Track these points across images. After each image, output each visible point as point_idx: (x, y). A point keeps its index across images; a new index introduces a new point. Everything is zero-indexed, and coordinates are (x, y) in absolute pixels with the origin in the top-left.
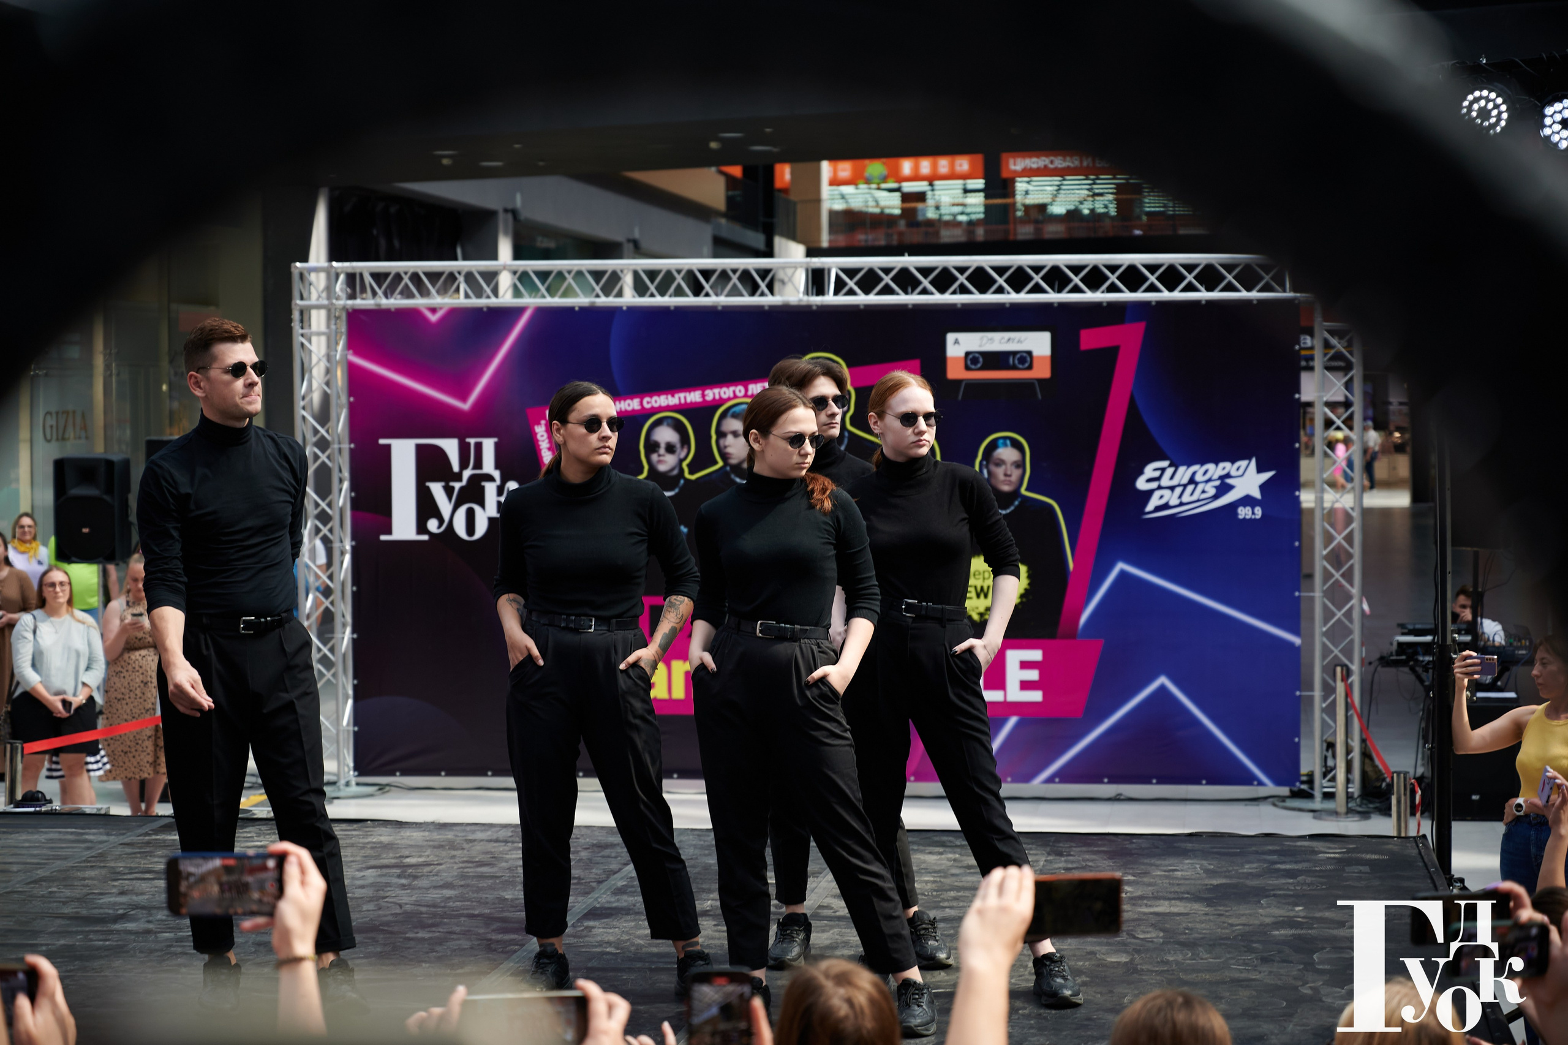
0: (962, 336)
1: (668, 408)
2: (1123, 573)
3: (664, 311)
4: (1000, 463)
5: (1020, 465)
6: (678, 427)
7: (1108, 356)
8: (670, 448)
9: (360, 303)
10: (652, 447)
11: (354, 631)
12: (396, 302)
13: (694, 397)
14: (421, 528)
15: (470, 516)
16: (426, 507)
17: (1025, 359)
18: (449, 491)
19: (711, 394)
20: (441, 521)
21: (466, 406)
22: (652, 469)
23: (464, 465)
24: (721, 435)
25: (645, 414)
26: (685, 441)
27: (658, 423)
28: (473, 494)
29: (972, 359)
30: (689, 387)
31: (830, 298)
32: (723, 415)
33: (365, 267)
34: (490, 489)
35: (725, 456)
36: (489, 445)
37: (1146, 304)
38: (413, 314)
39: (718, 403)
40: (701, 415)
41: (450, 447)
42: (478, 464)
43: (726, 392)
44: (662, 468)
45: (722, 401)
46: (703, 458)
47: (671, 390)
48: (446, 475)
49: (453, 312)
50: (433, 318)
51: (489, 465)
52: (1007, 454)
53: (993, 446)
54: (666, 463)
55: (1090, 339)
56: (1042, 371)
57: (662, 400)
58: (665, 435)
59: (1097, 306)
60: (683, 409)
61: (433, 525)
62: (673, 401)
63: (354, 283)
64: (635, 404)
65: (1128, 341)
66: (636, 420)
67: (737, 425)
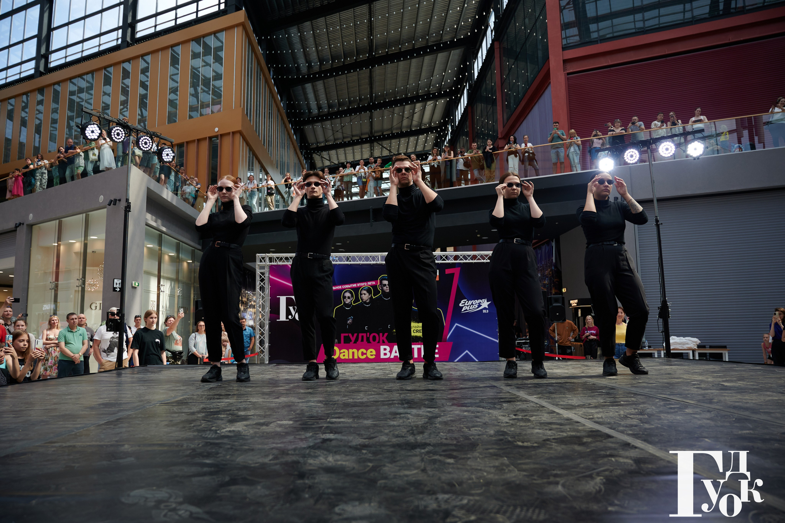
1: (348, 288)
2: (457, 326)
3: (347, 265)
6: (351, 293)
7: (452, 275)
8: (349, 298)
9: (272, 264)
10: (344, 297)
11: (269, 343)
12: (281, 263)
13: (355, 285)
14: (287, 318)
16: (288, 313)
18: (294, 309)
19: (358, 285)
20: (292, 316)
22: (344, 302)
24: (361, 294)
25: (343, 290)
26: (352, 296)
27: (346, 292)
30: (353, 283)
32: (362, 290)
33: (274, 255)
35: (362, 299)
37: (460, 263)
38: (286, 266)
39: (360, 287)
40: (356, 290)
43: (362, 284)
44: (347, 302)
45: (361, 286)
46: (357, 300)
47: (349, 284)
48: (293, 305)
54: (348, 301)
55: (448, 271)
57: (347, 286)
58: (348, 294)
59: (449, 264)
60: (352, 288)
61: (290, 317)
62: (349, 286)
63: (271, 259)
64: (340, 287)
65: (456, 271)
66: (340, 291)
67: (365, 292)
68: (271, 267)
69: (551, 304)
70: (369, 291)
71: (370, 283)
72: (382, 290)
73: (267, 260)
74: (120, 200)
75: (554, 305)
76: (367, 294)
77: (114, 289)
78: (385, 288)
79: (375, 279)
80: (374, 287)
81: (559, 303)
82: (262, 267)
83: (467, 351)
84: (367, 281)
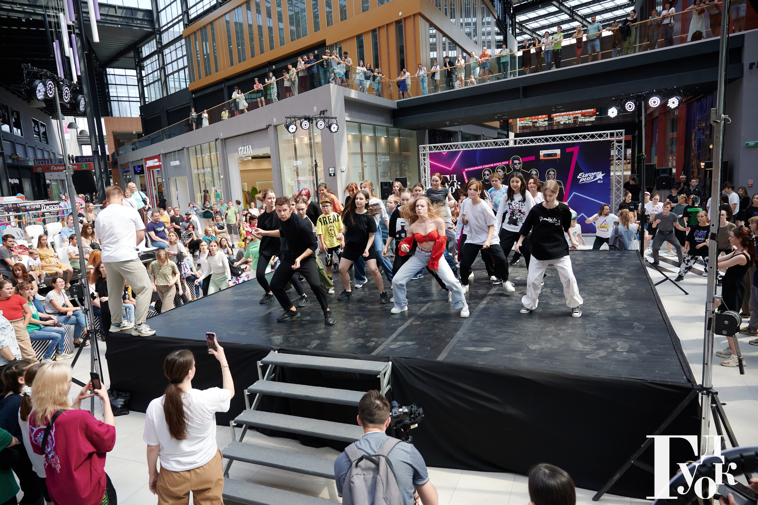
0: (543, 151)
1: (487, 168)
2: (575, 194)
3: (486, 149)
4: (550, 174)
5: (554, 175)
6: (489, 171)
7: (572, 153)
8: (488, 175)
9: (431, 152)
10: (484, 175)
12: (438, 151)
13: (492, 165)
15: (452, 189)
17: (555, 155)
18: (448, 184)
19: (495, 165)
21: (451, 169)
22: (485, 179)
23: (450, 180)
24: (497, 172)
25: (483, 169)
26: (490, 173)
27: (486, 170)
28: (452, 185)
29: (545, 155)
30: (491, 164)
31: (517, 145)
32: (498, 168)
33: (432, 145)
34: (455, 184)
36: (455, 176)
37: (580, 143)
38: (441, 152)
39: (496, 166)
40: (493, 169)
41: (448, 176)
42: (453, 179)
43: (498, 164)
47: (488, 164)
48: (448, 182)
49: (448, 152)
50: (444, 154)
51: (455, 180)
52: (552, 173)
53: (549, 171)
54: (487, 178)
55: (568, 150)
56: (559, 157)
57: (486, 166)
58: (487, 172)
59: (570, 143)
60: (490, 168)
62: (488, 166)
63: (430, 148)
64: (481, 167)
65: (576, 150)
66: (481, 170)
67: (500, 170)
68: (430, 154)
69: (658, 175)
70: (503, 169)
71: (504, 163)
72: (514, 168)
73: (428, 149)
74: (326, 111)
75: (662, 175)
76: (502, 172)
77: (330, 175)
78: (516, 166)
79: (508, 160)
80: (508, 166)
81: (667, 173)
82: (424, 155)
83: (582, 214)
84: (501, 162)
